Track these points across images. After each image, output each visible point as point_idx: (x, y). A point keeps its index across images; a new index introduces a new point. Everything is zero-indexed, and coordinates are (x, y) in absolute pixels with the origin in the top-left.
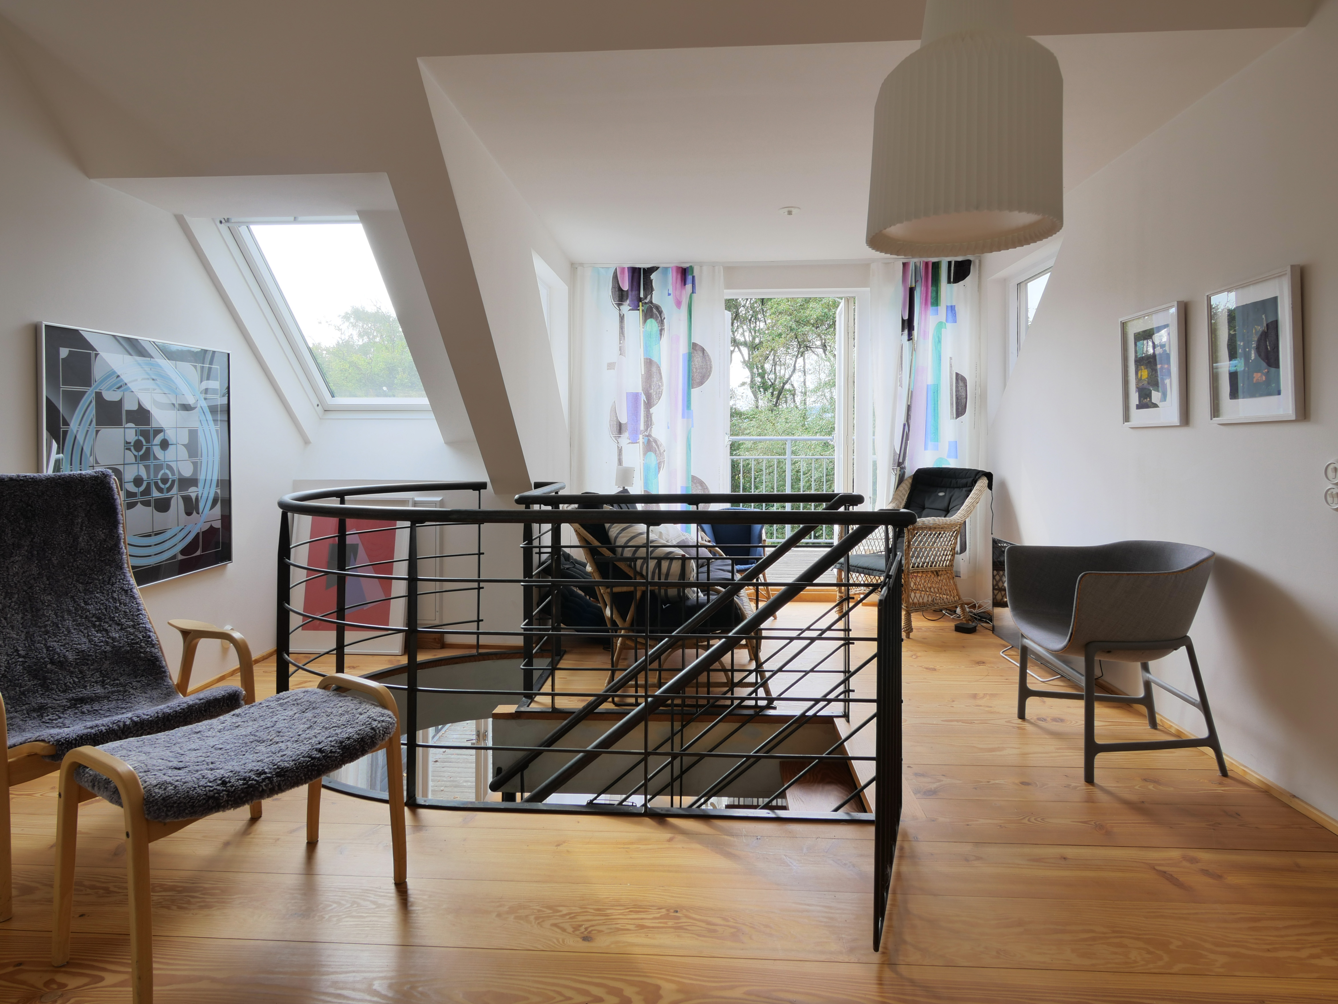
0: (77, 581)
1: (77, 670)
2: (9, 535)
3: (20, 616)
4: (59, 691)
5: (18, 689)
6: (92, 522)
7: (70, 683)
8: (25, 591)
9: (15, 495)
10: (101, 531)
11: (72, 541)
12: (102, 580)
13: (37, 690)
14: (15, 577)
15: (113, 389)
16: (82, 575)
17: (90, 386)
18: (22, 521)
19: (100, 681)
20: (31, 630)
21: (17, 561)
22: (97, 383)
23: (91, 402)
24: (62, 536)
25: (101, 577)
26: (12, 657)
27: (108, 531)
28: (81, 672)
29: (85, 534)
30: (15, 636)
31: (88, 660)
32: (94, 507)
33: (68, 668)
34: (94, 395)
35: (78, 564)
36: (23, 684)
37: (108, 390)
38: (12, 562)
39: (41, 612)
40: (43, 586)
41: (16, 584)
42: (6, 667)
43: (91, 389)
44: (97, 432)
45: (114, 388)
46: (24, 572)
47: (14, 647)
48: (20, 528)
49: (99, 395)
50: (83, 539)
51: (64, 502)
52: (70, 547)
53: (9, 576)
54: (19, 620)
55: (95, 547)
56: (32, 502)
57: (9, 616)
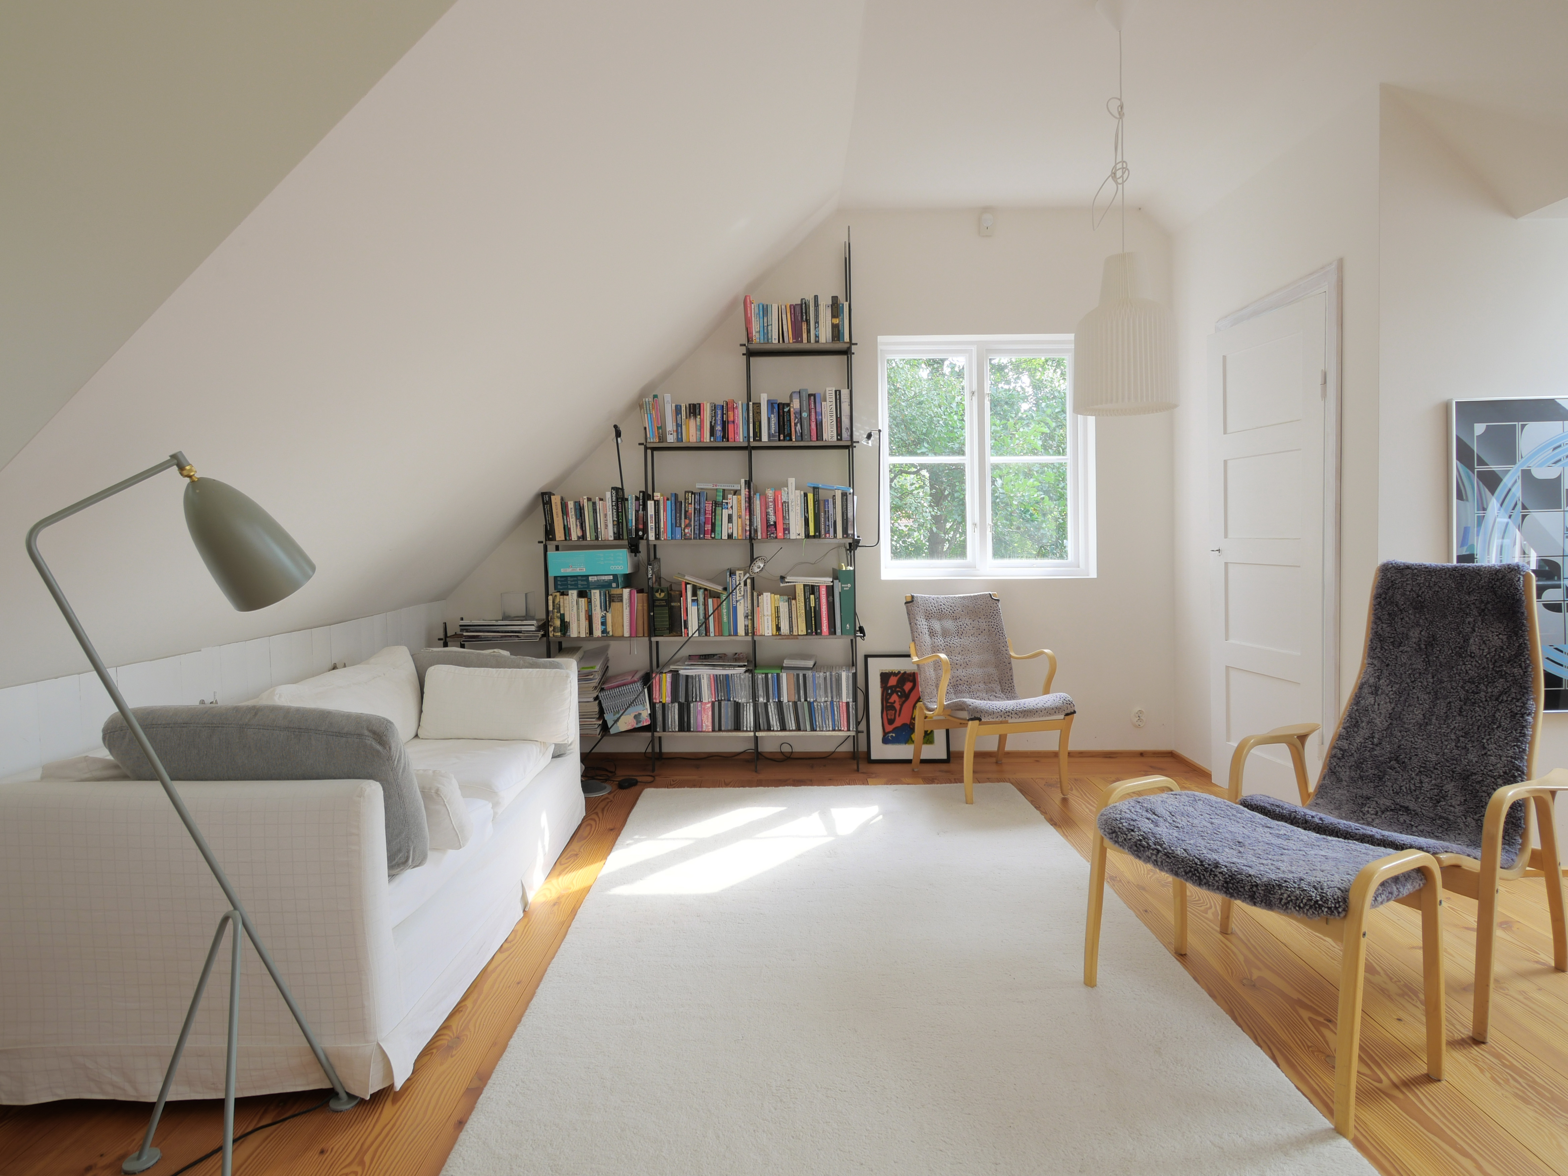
0: (1462, 687)
1: (1418, 778)
2: (1399, 624)
3: (1393, 705)
4: (1393, 790)
5: (1359, 772)
6: (1486, 624)
7: (1406, 788)
8: (1407, 683)
9: (1407, 584)
10: (1497, 635)
11: (1462, 641)
12: (1490, 694)
13: (1374, 780)
14: (1402, 667)
15: (1547, 465)
16: (1468, 682)
17: (1514, 463)
18: (1410, 612)
19: (1436, 799)
20: (1395, 722)
21: (1406, 652)
22: (1523, 459)
23: (1516, 481)
24: (1452, 634)
25: (1490, 690)
26: (1367, 741)
27: (1505, 636)
28: (1421, 782)
29: (1477, 635)
30: (1378, 723)
31: (1432, 772)
32: (1490, 606)
33: (1410, 772)
34: (1520, 473)
35: (1468, 669)
36: (1364, 770)
37: (1540, 465)
38: (1401, 652)
39: (1411, 709)
40: (1426, 684)
41: (1401, 674)
42: (1358, 748)
43: (1515, 467)
44: (1524, 517)
45: (1549, 463)
46: (1411, 664)
47: (1373, 733)
48: (1409, 618)
49: (1527, 475)
50: (1475, 641)
51: (1457, 597)
52: (1460, 648)
53: (1397, 665)
54: (1390, 709)
55: (1489, 653)
56: (1423, 592)
57: (1382, 702)
